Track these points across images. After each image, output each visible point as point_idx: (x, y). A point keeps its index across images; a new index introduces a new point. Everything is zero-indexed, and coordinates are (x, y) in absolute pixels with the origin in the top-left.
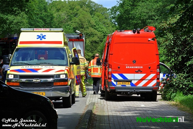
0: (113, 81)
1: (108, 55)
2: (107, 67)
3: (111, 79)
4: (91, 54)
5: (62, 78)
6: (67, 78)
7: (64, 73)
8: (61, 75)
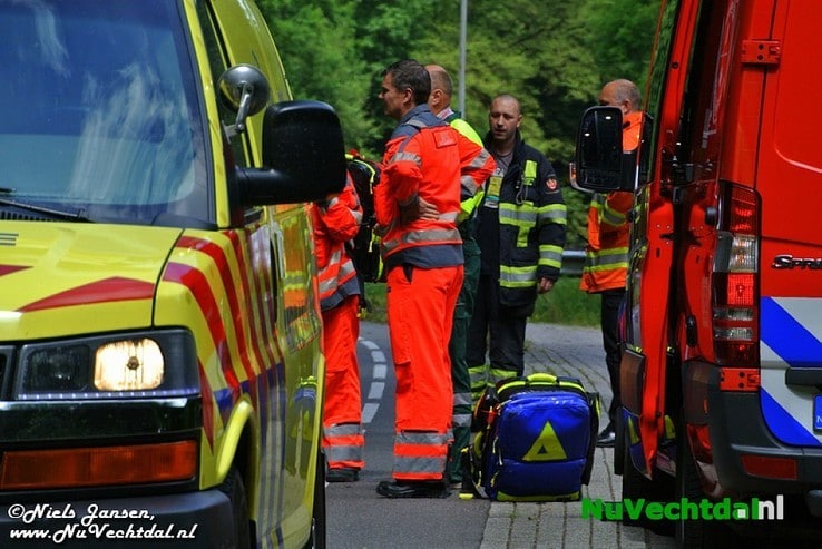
0: (773, 381)
1: (721, 81)
2: (711, 221)
3: (753, 360)
4: (522, 58)
5: (111, 391)
6: (182, 392)
7: (153, 327)
8: (105, 343)
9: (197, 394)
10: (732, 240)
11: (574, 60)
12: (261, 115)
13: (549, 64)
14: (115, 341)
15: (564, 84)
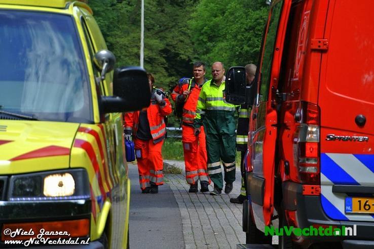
0: (327, 191)
3: (316, 181)
5: (52, 197)
6: (83, 197)
7: (70, 168)
8: (48, 175)
9: (89, 198)
10: (307, 128)
11: (182, 41)
12: (112, 72)
13: (170, 43)
14: (52, 174)
15: (177, 52)
